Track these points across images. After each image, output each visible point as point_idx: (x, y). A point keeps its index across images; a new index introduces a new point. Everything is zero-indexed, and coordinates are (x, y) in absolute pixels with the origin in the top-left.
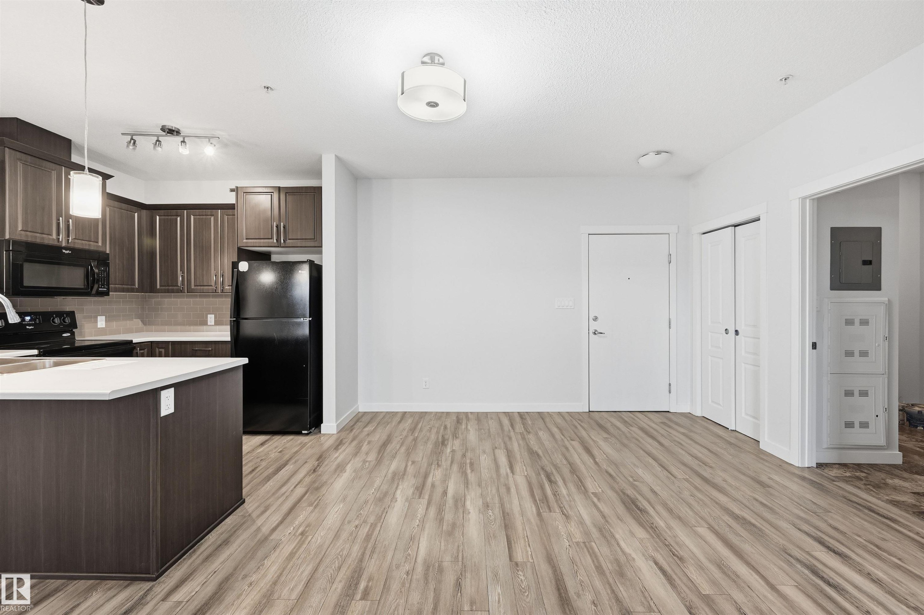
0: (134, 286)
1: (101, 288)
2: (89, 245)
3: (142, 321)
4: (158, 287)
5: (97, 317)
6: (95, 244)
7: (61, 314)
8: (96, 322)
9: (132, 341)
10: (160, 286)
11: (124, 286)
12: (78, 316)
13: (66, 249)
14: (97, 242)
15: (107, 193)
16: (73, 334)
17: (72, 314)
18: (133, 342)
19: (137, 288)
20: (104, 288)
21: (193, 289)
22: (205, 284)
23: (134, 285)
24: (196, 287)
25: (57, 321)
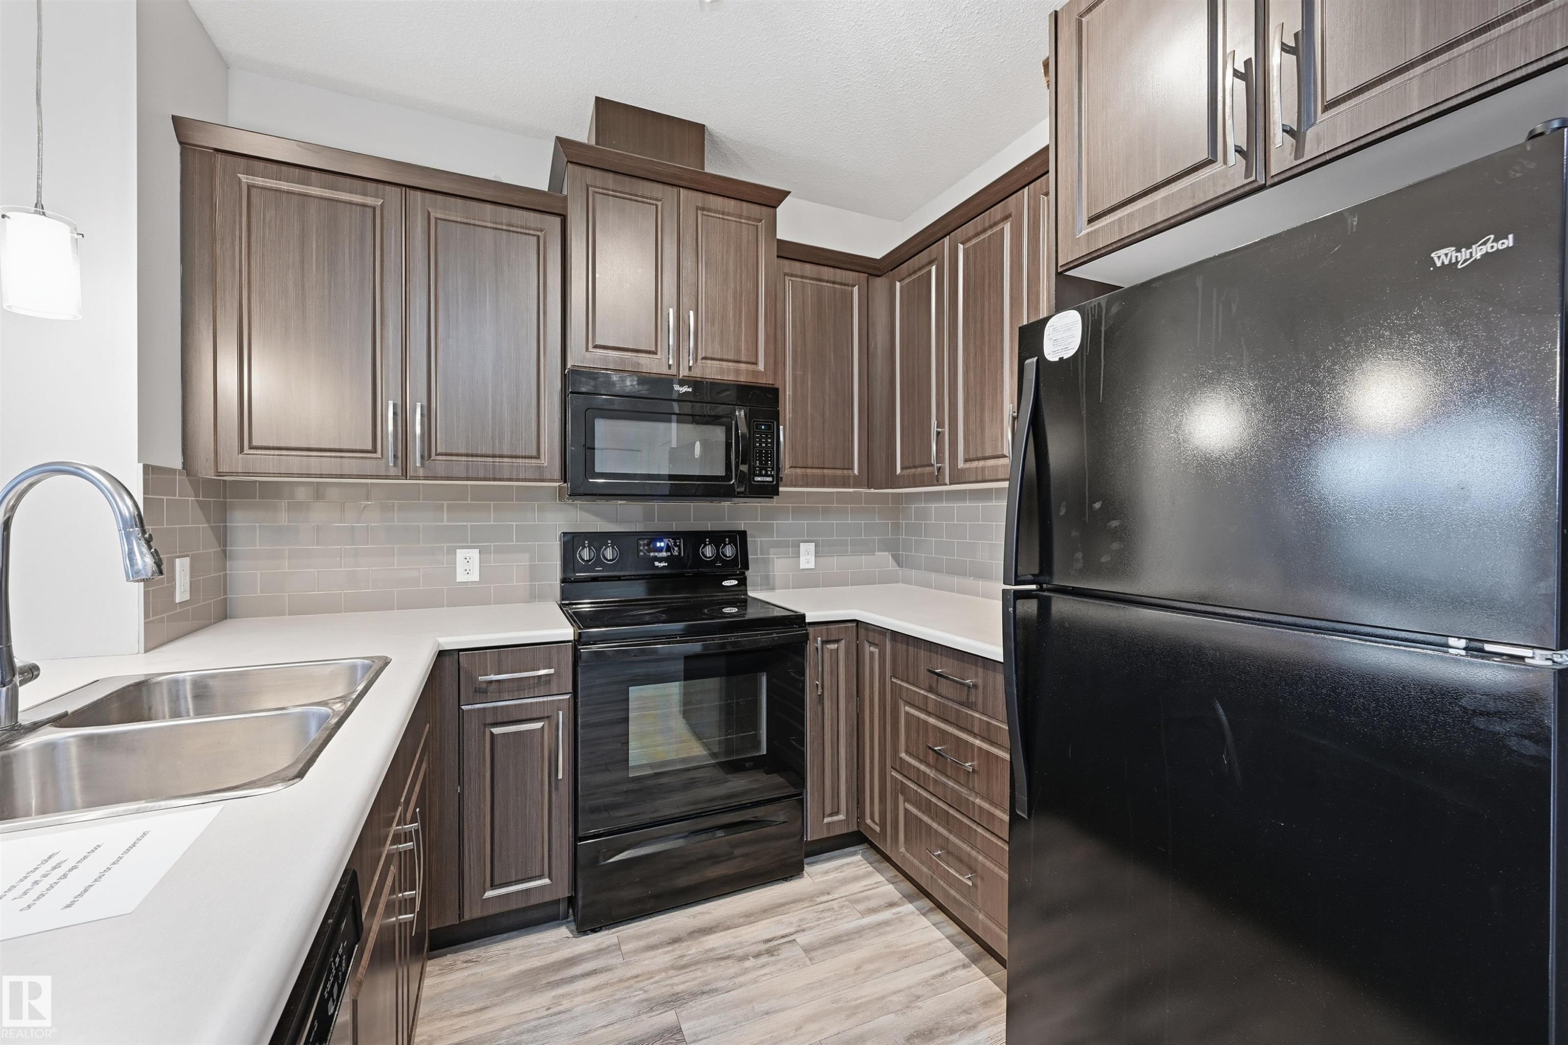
0: (850, 472)
1: (761, 475)
2: (737, 372)
3: (896, 558)
4: (899, 471)
5: (799, 546)
6: (751, 367)
7: (718, 538)
8: (798, 555)
9: (803, 616)
10: (902, 469)
11: (825, 471)
12: (755, 543)
13: (682, 383)
14: (756, 363)
15: (779, 241)
16: (743, 582)
17: (740, 538)
18: (807, 620)
19: (855, 476)
20: (767, 475)
21: (963, 470)
22: (989, 453)
23: (852, 468)
24: (968, 465)
25: (709, 551)
